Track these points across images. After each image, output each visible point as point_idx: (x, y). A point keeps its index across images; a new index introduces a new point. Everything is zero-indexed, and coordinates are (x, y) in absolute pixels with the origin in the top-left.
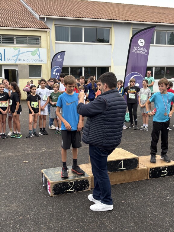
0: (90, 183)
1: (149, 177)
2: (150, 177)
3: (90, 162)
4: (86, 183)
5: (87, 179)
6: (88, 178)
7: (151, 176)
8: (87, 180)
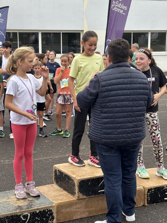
0: (55, 215)
1: (146, 203)
2: (148, 203)
3: (54, 182)
4: (49, 215)
5: (51, 209)
6: (52, 207)
7: (149, 201)
8: (50, 211)
